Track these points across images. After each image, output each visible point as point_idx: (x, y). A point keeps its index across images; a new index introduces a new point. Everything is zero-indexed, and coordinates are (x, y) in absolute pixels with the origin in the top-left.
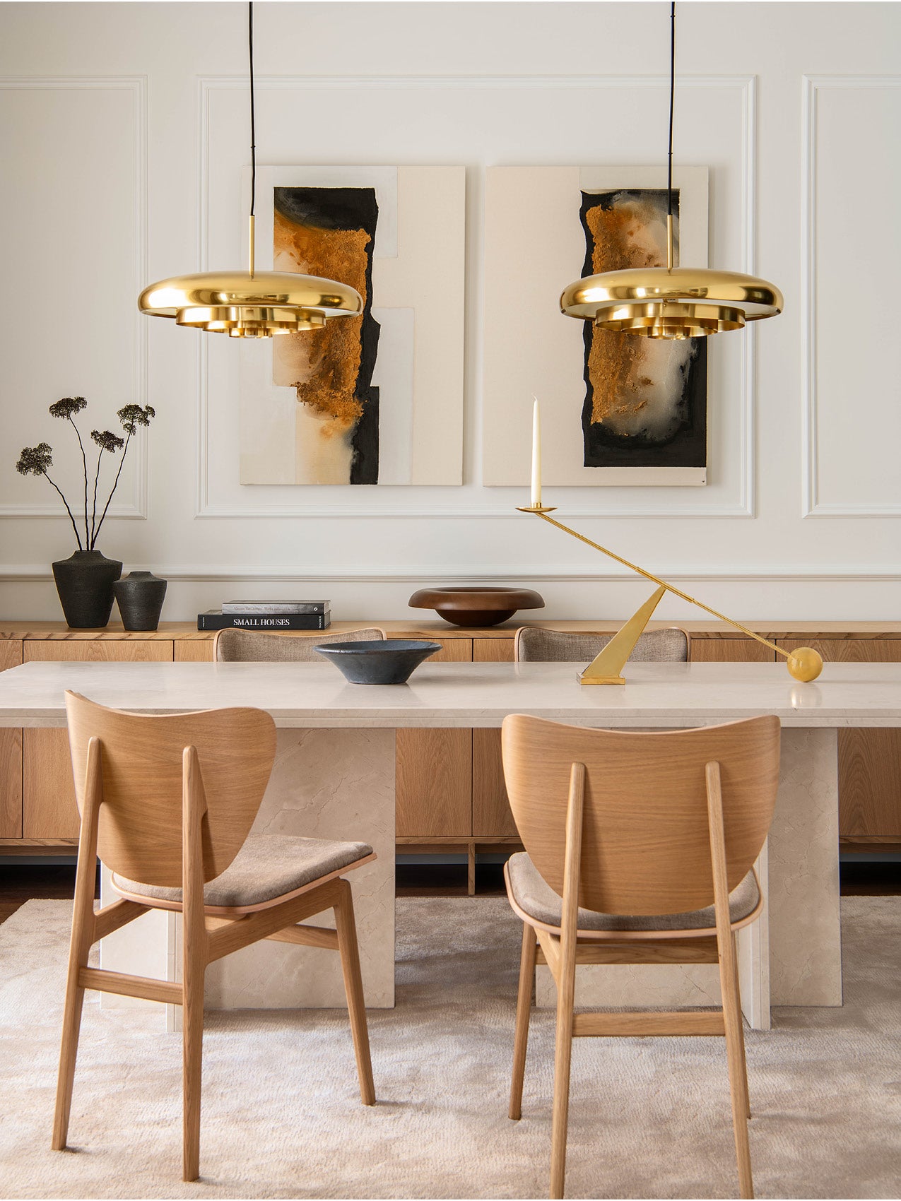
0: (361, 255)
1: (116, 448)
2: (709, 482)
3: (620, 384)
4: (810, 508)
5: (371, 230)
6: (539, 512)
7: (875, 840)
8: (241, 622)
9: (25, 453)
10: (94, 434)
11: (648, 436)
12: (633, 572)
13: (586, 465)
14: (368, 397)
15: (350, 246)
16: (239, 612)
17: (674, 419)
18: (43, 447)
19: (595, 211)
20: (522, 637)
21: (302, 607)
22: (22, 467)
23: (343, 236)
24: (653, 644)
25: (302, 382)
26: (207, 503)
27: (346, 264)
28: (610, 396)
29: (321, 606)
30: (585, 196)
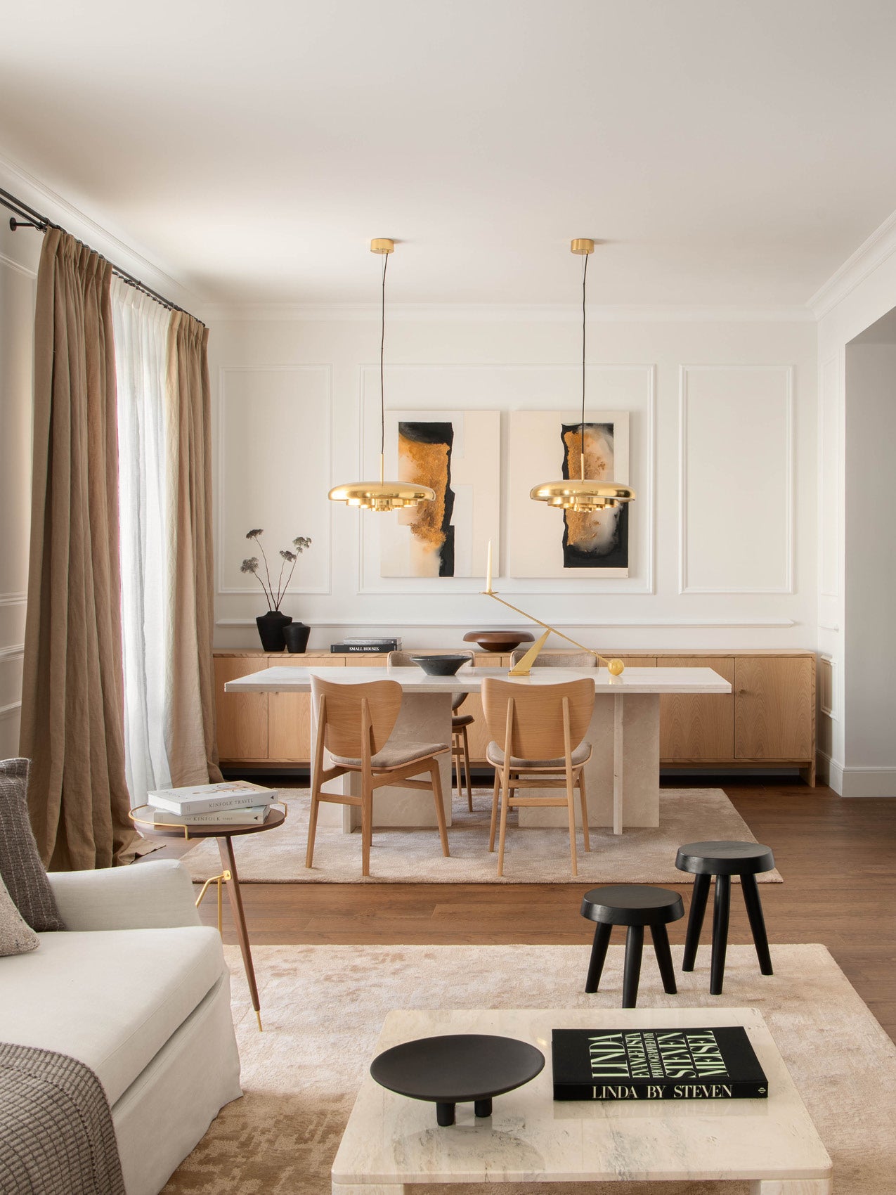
0: (445, 457)
1: (292, 559)
2: (630, 576)
3: (583, 524)
4: (683, 589)
5: (450, 443)
6: (491, 594)
7: (704, 761)
8: (354, 649)
9: (245, 562)
10: (281, 552)
11: (598, 552)
12: (535, 623)
13: (565, 567)
14: (448, 531)
15: (439, 452)
16: (352, 644)
17: (611, 543)
18: (254, 559)
19: (569, 435)
21: (385, 641)
22: (243, 569)
23: (435, 447)
25: (413, 523)
26: (363, 587)
27: (437, 461)
28: (577, 531)
29: (395, 641)
30: (564, 427)
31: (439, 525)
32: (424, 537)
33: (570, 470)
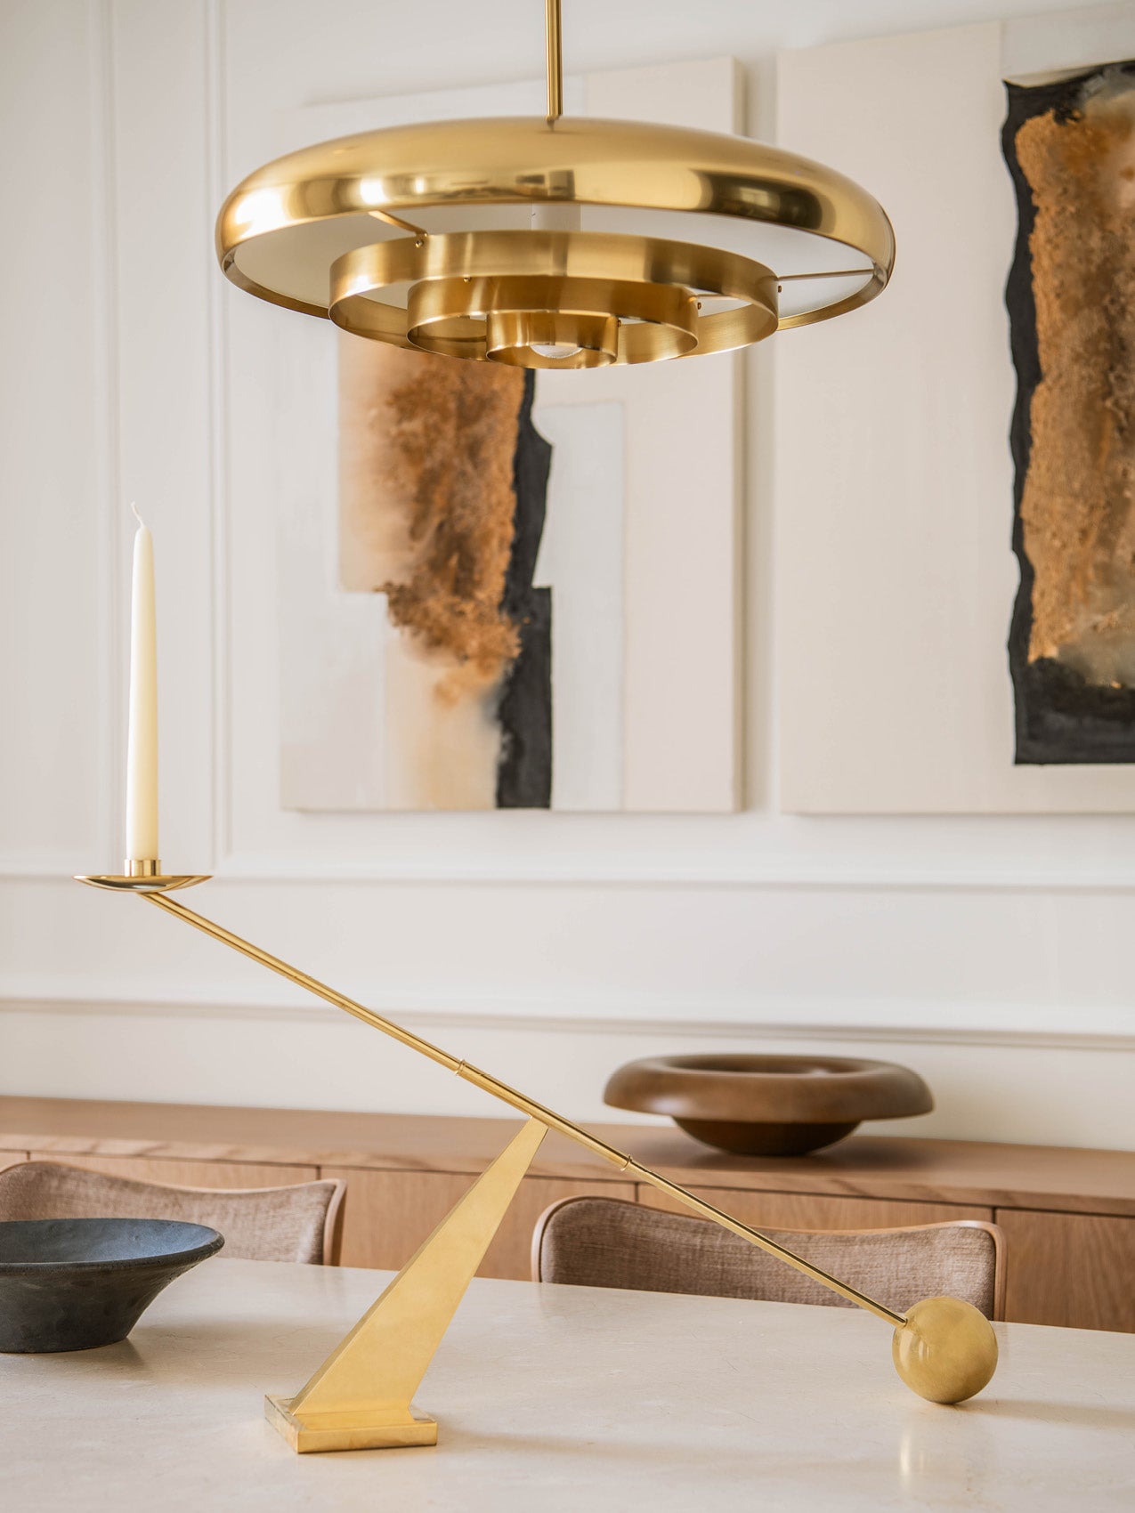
3: (1101, 556)
13: (1019, 760)
14: (529, 611)
19: (1040, 126)
20: (554, 1226)
24: (913, 1269)
25: (397, 582)
28: (1076, 590)
30: (1014, 91)
31: (493, 585)
32: (438, 639)
33: (1041, 302)
